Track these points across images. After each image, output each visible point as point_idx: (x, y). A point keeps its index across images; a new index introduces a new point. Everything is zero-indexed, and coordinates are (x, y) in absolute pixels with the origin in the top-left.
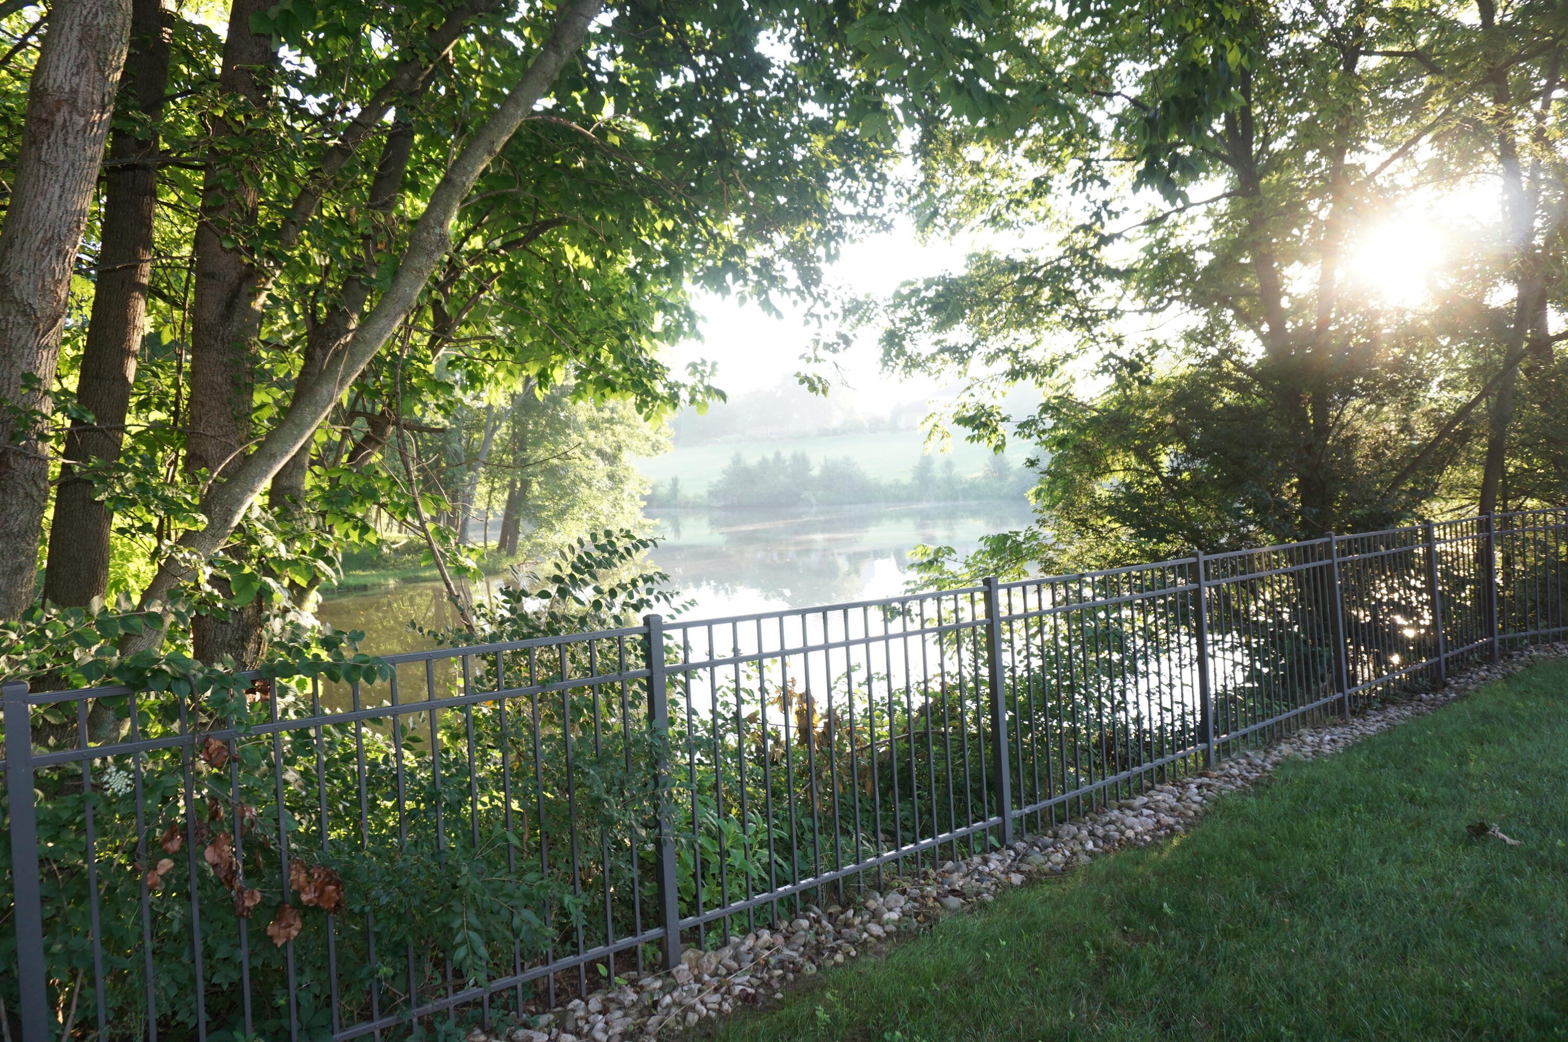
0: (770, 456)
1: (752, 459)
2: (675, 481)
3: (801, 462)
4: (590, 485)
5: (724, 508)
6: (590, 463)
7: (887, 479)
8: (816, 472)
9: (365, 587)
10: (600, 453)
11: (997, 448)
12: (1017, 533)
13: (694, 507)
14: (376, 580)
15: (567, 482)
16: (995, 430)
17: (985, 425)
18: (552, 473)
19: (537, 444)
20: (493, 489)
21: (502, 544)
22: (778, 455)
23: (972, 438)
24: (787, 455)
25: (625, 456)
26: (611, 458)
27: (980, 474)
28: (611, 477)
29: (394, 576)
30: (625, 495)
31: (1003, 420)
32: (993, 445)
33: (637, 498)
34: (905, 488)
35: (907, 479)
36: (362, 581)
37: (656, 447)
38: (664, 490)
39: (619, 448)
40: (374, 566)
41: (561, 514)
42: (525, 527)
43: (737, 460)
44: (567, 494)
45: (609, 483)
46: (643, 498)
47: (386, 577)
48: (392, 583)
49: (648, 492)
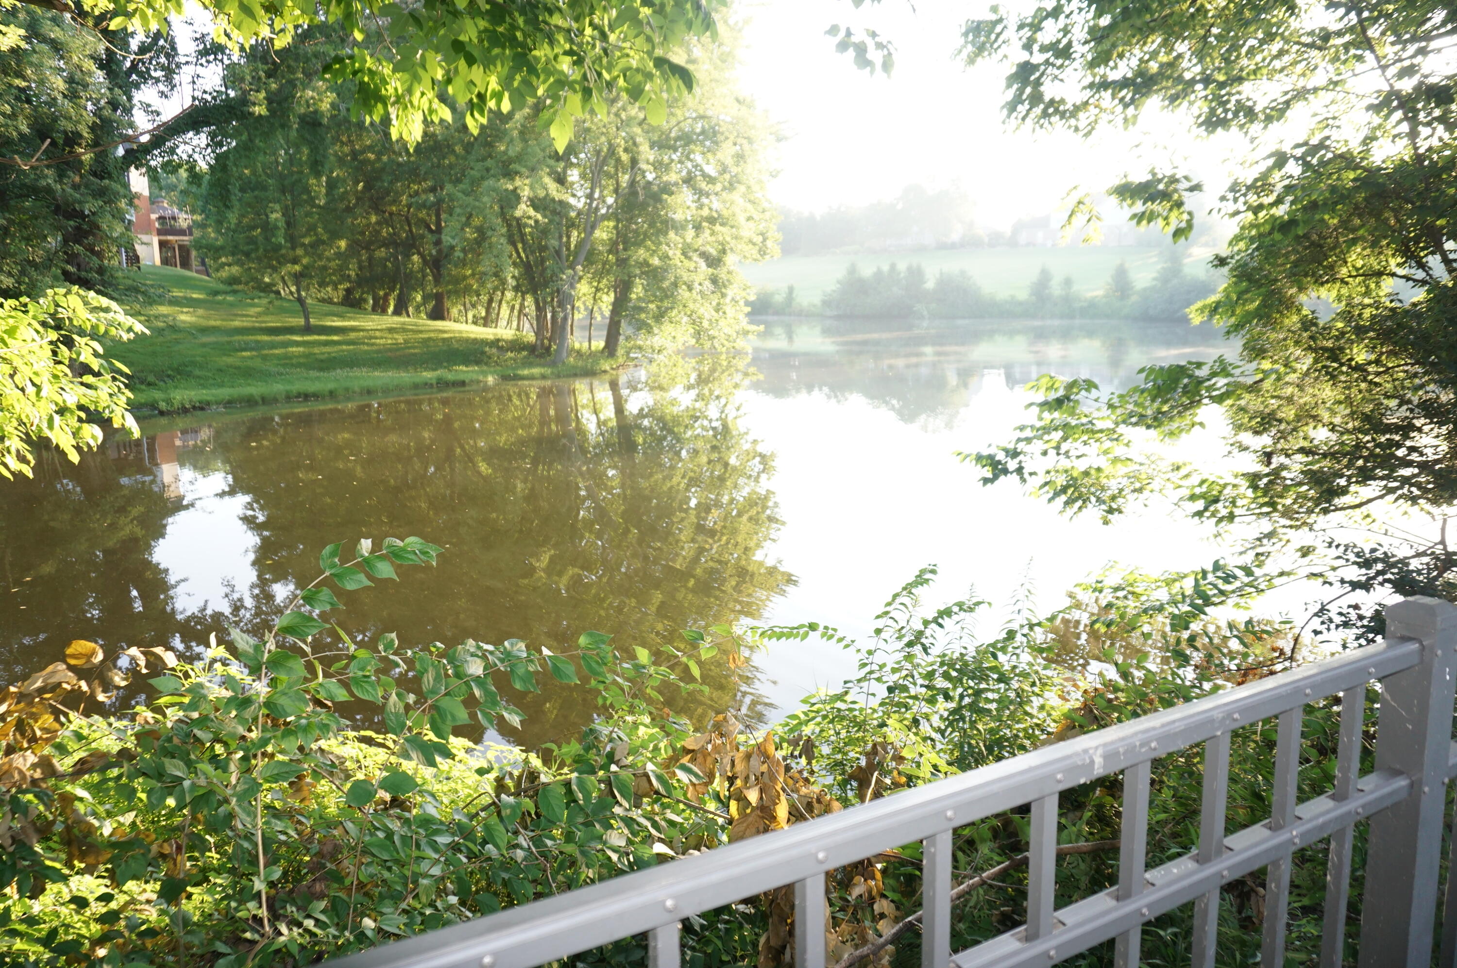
0: (886, 268)
1: (867, 270)
2: (791, 290)
3: (916, 274)
4: (690, 288)
5: (838, 317)
6: (692, 265)
7: (1002, 293)
8: (930, 285)
9: (463, 383)
10: (704, 255)
11: (1178, 233)
12: (1199, 365)
13: (806, 315)
14: (474, 376)
15: (666, 284)
16: (1179, 204)
17: (1165, 196)
18: (654, 275)
19: (639, 244)
20: (598, 289)
21: (606, 346)
22: (893, 267)
23: (1139, 218)
24: (902, 266)
25: (730, 259)
26: (714, 262)
27: (1100, 293)
28: (714, 281)
29: (492, 373)
30: (728, 300)
31: (1192, 189)
32: (1171, 229)
33: (742, 303)
34: (1021, 304)
35: (1023, 295)
36: (461, 377)
37: (762, 252)
38: (779, 298)
39: (724, 251)
40: (478, 362)
41: (659, 317)
42: (625, 329)
43: (852, 270)
44: (667, 297)
45: (711, 287)
46: (747, 303)
47: (485, 373)
48: (491, 380)
49: (752, 298)
